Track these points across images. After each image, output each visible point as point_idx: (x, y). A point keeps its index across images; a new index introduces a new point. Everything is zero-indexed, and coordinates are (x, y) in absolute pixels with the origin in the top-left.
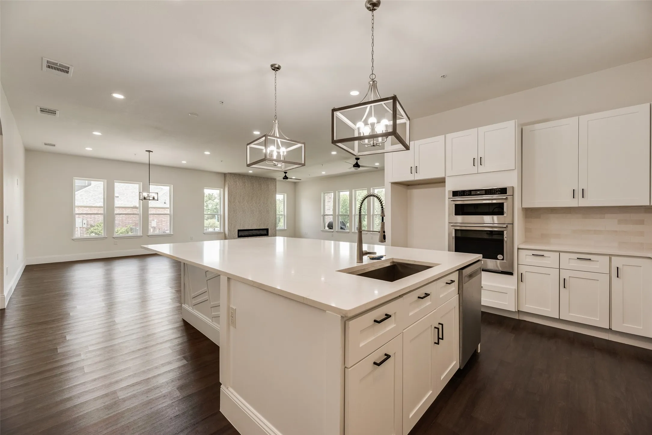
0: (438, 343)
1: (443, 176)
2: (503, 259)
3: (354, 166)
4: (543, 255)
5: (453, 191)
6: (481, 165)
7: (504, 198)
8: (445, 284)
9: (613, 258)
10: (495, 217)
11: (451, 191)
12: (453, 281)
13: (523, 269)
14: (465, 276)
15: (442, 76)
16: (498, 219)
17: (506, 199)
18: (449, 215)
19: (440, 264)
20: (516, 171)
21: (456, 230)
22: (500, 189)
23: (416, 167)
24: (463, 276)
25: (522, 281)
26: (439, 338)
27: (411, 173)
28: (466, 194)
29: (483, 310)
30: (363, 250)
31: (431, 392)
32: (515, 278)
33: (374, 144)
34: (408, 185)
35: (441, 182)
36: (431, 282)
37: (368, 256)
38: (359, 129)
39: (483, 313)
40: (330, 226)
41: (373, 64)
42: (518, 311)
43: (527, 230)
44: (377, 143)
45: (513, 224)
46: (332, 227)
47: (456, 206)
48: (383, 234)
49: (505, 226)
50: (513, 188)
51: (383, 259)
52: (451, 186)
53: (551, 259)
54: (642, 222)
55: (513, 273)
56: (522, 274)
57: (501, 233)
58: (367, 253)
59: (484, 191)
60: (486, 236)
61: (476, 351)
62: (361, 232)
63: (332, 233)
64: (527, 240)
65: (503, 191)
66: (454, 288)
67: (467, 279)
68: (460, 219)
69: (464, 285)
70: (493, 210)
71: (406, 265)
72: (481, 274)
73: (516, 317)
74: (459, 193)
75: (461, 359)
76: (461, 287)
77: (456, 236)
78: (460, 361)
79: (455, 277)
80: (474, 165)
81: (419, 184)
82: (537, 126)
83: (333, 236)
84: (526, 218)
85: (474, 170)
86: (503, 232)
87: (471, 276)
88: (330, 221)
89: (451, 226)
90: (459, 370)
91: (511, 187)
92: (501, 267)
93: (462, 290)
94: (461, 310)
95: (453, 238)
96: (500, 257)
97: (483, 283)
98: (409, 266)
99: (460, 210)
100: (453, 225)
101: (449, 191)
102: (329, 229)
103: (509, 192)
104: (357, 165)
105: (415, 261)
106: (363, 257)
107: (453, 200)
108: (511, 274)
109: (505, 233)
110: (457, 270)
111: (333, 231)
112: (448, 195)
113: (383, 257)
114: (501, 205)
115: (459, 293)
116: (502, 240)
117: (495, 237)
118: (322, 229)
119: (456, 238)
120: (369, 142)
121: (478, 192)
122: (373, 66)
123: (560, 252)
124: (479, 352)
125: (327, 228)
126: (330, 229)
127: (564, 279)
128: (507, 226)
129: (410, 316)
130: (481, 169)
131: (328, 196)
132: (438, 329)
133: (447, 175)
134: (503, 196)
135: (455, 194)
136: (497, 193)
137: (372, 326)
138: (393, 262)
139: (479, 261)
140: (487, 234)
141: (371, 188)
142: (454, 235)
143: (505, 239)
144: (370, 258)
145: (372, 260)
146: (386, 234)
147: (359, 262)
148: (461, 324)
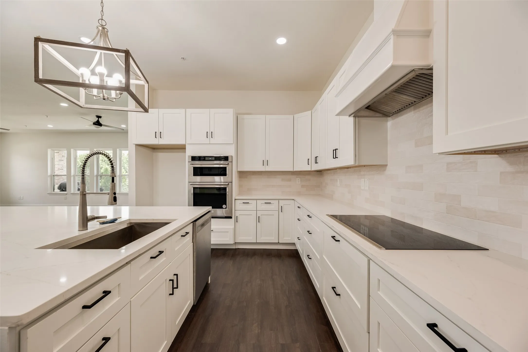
0: (173, 294)
1: (184, 143)
2: (226, 208)
3: (95, 124)
4: (248, 203)
5: (192, 157)
6: (212, 137)
7: (227, 163)
8: (181, 237)
9: (280, 201)
10: (222, 177)
11: (190, 156)
12: (187, 233)
13: (238, 213)
14: (198, 227)
15: (182, 58)
16: (224, 179)
17: (228, 164)
18: (189, 175)
19: (177, 219)
20: (234, 145)
21: (194, 188)
22: (224, 157)
23: (160, 132)
24: (196, 226)
25: (237, 222)
26: (173, 288)
27: (156, 137)
28: (202, 159)
29: (212, 247)
30: (88, 215)
31: (166, 342)
32: (232, 220)
33: (105, 98)
34: (154, 148)
35: (182, 148)
36: (163, 240)
37: (98, 221)
38: (82, 75)
39: (213, 250)
40: (63, 188)
41: (103, 8)
42: (235, 243)
43: (240, 186)
44: (108, 97)
45: (232, 182)
46: (66, 188)
47: (195, 169)
48: (114, 196)
49: (227, 184)
50: (232, 156)
51: (117, 222)
52: (191, 152)
53: (252, 205)
54: (290, 180)
55: (232, 217)
56: (237, 217)
57: (225, 189)
58: (94, 218)
59: (214, 158)
60: (216, 192)
61: (207, 283)
62: (85, 195)
63: (66, 196)
64: (240, 194)
65: (226, 158)
66: (189, 238)
67: (199, 228)
68: (198, 179)
69: (197, 233)
70: (220, 173)
71: (144, 225)
72: (210, 222)
73: (234, 247)
74: (197, 158)
75: (194, 296)
76: (194, 236)
77: (195, 192)
78: (194, 298)
79: (190, 229)
80: (207, 137)
81: (164, 149)
82: (246, 116)
83: (66, 199)
84: (239, 178)
85: (207, 141)
86: (226, 188)
87: (203, 225)
88: (61, 182)
89: (191, 185)
90: (194, 306)
91: (231, 156)
92: (225, 213)
93: (195, 238)
94: (195, 255)
95: (192, 194)
96: (224, 206)
97: (213, 227)
98: (147, 225)
99: (198, 172)
100: (192, 184)
101: (189, 156)
102: (61, 191)
103: (230, 159)
104: (98, 123)
105: (153, 220)
106: (88, 223)
107: (192, 163)
108: (231, 217)
109: (227, 188)
110: (192, 222)
111: (67, 194)
112: (188, 159)
113: (117, 220)
114: (225, 169)
115: (193, 242)
116: (225, 194)
117: (222, 192)
118: (50, 191)
119: (195, 195)
120: (98, 93)
121: (210, 159)
122: (102, 11)
123: (257, 199)
124: (209, 283)
125: (57, 191)
126: (63, 191)
127: (259, 217)
128: (228, 184)
129: (140, 280)
130: (212, 141)
131: (59, 154)
132: (173, 280)
133: (187, 143)
134: (226, 162)
135: (194, 158)
136: (222, 160)
137: (81, 313)
138: (130, 223)
139: (209, 212)
140: (217, 190)
141: (117, 149)
142: (192, 192)
143: (227, 193)
144: (100, 223)
145: (102, 224)
146: (117, 195)
147: (82, 230)
148: (195, 267)
